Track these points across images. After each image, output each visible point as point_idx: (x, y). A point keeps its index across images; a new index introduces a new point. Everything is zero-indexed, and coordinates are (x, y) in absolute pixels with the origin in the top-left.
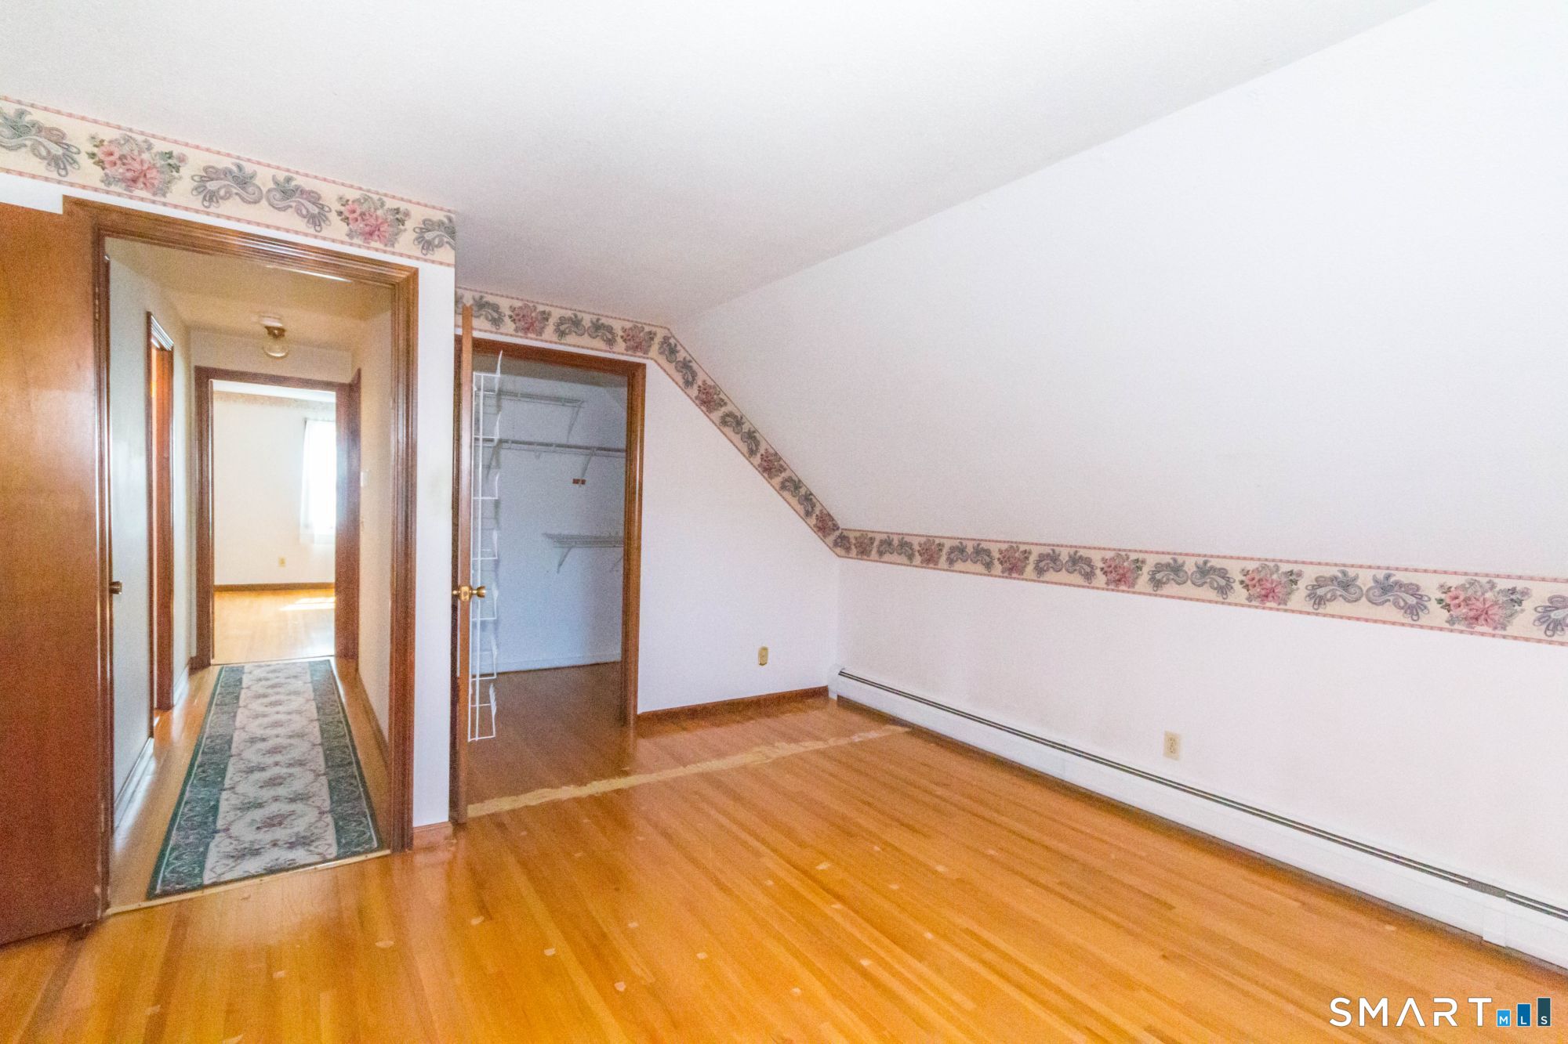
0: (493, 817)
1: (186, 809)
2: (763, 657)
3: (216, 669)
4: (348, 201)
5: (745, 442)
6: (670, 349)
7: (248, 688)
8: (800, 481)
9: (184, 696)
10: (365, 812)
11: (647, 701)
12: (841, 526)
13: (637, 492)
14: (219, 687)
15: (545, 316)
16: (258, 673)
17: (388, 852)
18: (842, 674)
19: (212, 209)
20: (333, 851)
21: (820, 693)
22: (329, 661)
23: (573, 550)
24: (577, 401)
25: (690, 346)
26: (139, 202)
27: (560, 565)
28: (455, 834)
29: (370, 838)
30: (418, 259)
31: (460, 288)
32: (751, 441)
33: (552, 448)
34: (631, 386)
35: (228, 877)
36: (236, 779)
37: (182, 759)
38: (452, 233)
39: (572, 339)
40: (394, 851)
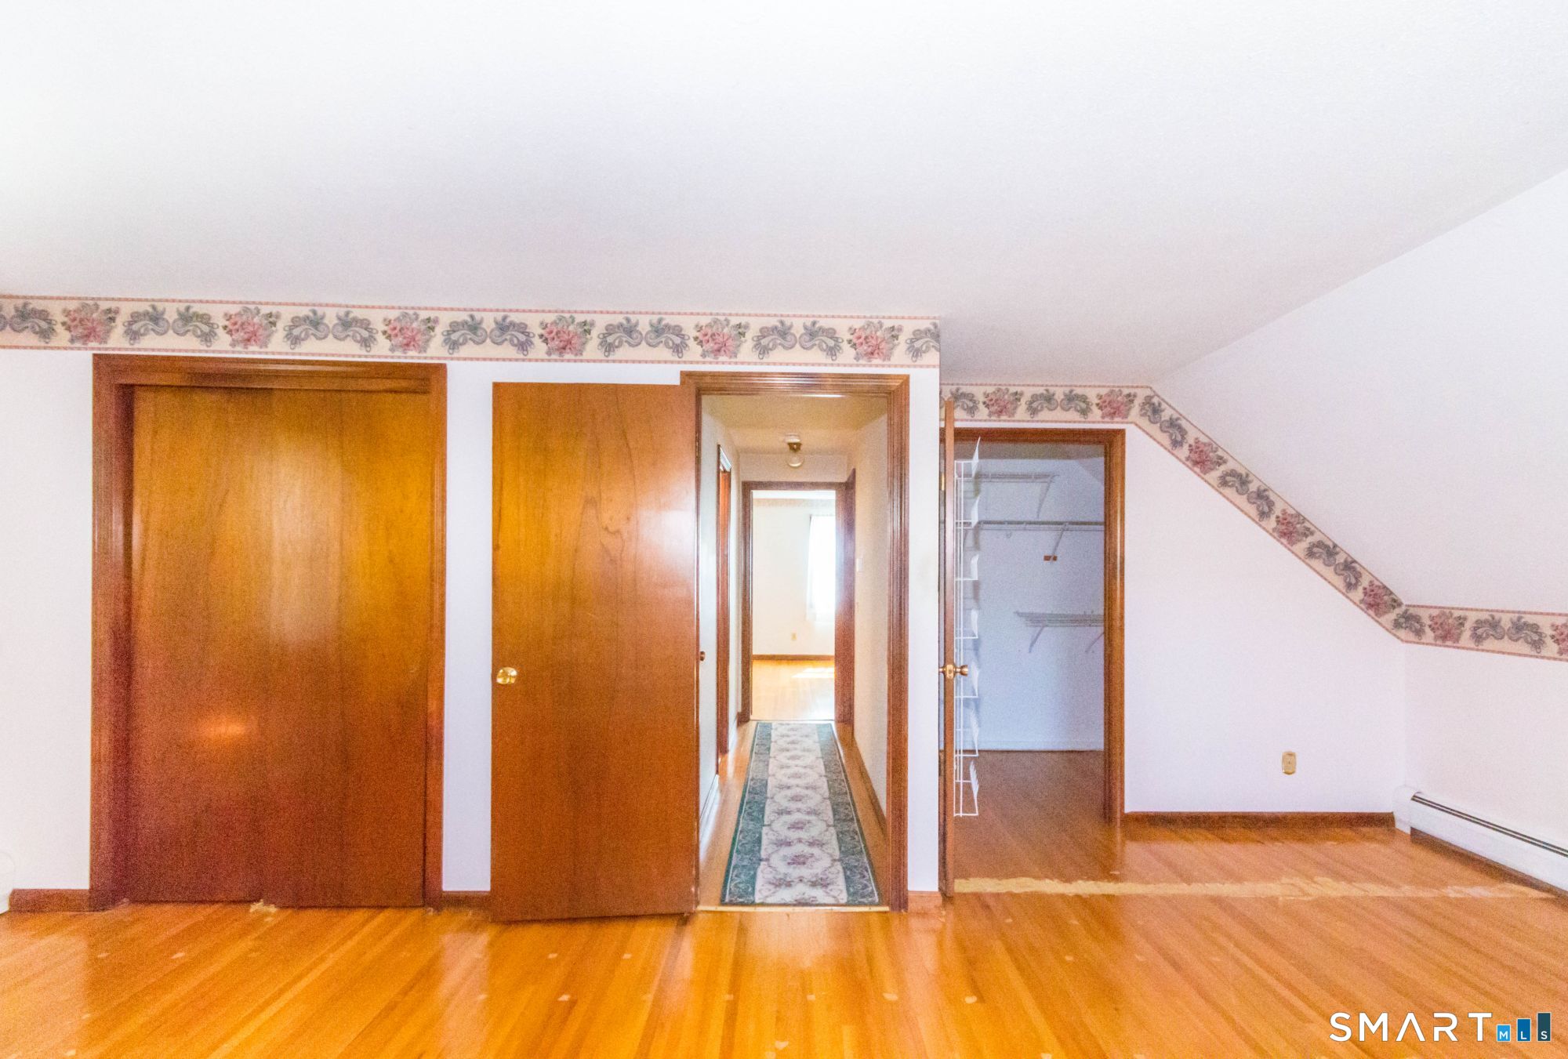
0: (978, 896)
1: (741, 836)
2: (1289, 764)
3: (754, 724)
4: (855, 330)
5: (1254, 503)
6: (1153, 409)
7: (776, 742)
8: (1335, 546)
9: (735, 744)
10: (866, 867)
11: (1136, 799)
12: (1405, 602)
13: (1119, 566)
14: (756, 740)
15: (1017, 396)
16: (782, 730)
17: (887, 909)
18: (1415, 798)
19: (765, 360)
20: (844, 897)
21: (1383, 822)
22: (831, 725)
23: (1046, 629)
24: (1046, 476)
25: (1176, 401)
26: (722, 365)
27: (1032, 645)
28: (944, 905)
29: (872, 892)
30: (909, 366)
31: (944, 384)
32: (1262, 502)
33: (1023, 526)
34: (1108, 456)
35: (769, 900)
36: (772, 818)
37: (736, 796)
38: (937, 336)
39: (1045, 415)
40: (892, 909)
